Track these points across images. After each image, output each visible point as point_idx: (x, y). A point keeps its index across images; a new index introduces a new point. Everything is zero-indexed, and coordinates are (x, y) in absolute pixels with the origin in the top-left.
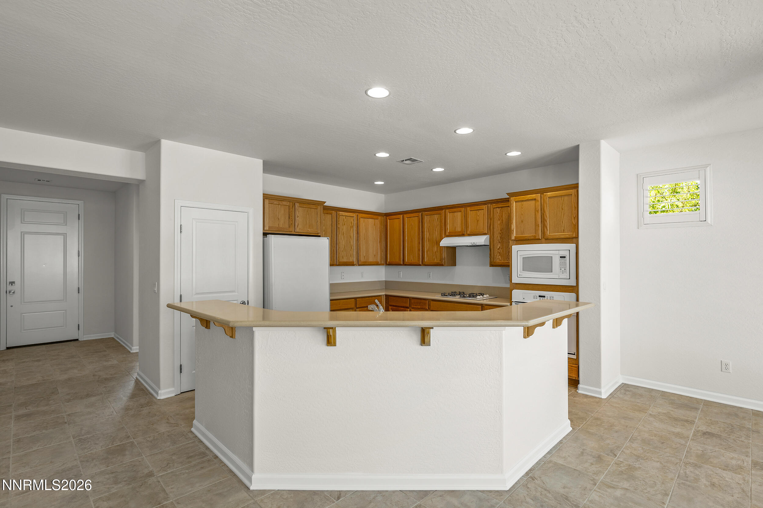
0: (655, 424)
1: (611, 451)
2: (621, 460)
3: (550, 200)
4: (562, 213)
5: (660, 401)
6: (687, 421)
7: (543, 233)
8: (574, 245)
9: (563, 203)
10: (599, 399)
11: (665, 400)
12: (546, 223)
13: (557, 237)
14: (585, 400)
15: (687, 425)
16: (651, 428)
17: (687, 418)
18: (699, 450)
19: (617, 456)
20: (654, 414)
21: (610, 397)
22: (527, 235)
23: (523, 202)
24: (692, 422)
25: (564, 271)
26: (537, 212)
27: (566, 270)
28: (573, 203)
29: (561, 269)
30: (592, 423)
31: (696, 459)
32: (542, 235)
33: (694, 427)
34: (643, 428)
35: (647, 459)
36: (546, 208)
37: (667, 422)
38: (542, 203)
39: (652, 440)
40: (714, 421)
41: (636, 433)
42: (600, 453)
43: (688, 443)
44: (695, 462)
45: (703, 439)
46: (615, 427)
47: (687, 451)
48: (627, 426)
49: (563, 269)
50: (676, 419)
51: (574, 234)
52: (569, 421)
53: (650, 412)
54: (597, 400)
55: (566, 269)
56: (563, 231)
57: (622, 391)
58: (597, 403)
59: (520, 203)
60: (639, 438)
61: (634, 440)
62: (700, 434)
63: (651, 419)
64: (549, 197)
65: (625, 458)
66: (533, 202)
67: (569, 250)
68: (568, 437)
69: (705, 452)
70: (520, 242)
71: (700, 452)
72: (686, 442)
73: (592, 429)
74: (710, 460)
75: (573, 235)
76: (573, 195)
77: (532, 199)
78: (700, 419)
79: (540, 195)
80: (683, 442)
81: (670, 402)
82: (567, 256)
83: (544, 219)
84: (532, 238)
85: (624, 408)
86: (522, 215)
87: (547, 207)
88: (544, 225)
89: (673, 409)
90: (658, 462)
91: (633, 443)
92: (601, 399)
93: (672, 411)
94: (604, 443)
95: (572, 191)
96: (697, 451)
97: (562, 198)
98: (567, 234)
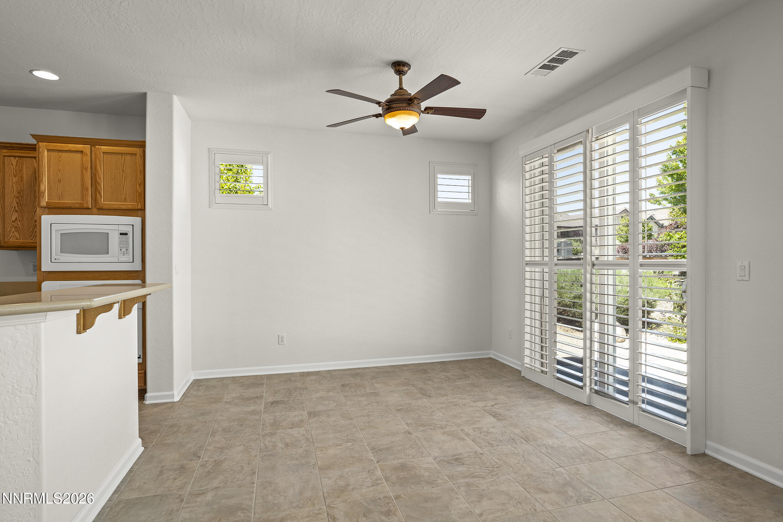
0: (232, 410)
1: (194, 455)
2: (206, 460)
3: (104, 156)
4: (122, 176)
5: (232, 387)
6: (257, 397)
7: (95, 200)
8: (139, 219)
9: (124, 164)
10: (171, 404)
11: (237, 385)
12: (98, 187)
13: (116, 207)
14: (155, 410)
15: (258, 401)
16: (229, 415)
17: (256, 395)
18: (271, 419)
19: (201, 458)
20: (228, 401)
21: (183, 397)
22: (67, 201)
23: (61, 152)
24: (260, 397)
25: (125, 252)
26: (84, 171)
27: (128, 251)
28: (138, 165)
29: (121, 250)
30: (167, 433)
31: (271, 428)
32: (93, 203)
33: (264, 400)
34: (222, 417)
35: (230, 447)
36: (99, 167)
37: (241, 404)
38: (93, 160)
39: (232, 426)
40: (277, 390)
41: (216, 425)
42: (182, 463)
43: (262, 417)
44: (270, 431)
45: (272, 409)
46: (193, 428)
47: (262, 425)
48: (206, 421)
49: (124, 250)
50: (248, 399)
51: (139, 204)
52: (140, 440)
53: (225, 400)
54: (169, 405)
55: (128, 249)
56: (123, 199)
57: (195, 388)
58: (170, 408)
59: (56, 154)
60: (219, 429)
61: (215, 433)
62: (269, 405)
63: (227, 406)
64: (103, 152)
65: (210, 455)
66: (79, 155)
67: (133, 225)
68: (140, 460)
69: (275, 419)
70: (55, 210)
71: (272, 421)
72: (261, 416)
73: (169, 440)
74: (280, 425)
75: (138, 207)
76: (138, 155)
77: (76, 151)
78: (267, 392)
79: (90, 148)
80: (258, 417)
81: (241, 385)
82: (130, 232)
83: (96, 181)
84: (77, 206)
85: (200, 404)
86: (60, 171)
87: (100, 165)
88: (96, 189)
89: (244, 391)
90: (241, 445)
91: (214, 436)
92: (174, 402)
93: (244, 392)
94: (185, 449)
95: (137, 150)
96: (270, 421)
97: (123, 157)
98: (129, 204)
